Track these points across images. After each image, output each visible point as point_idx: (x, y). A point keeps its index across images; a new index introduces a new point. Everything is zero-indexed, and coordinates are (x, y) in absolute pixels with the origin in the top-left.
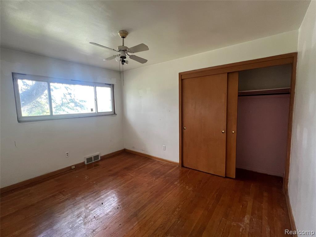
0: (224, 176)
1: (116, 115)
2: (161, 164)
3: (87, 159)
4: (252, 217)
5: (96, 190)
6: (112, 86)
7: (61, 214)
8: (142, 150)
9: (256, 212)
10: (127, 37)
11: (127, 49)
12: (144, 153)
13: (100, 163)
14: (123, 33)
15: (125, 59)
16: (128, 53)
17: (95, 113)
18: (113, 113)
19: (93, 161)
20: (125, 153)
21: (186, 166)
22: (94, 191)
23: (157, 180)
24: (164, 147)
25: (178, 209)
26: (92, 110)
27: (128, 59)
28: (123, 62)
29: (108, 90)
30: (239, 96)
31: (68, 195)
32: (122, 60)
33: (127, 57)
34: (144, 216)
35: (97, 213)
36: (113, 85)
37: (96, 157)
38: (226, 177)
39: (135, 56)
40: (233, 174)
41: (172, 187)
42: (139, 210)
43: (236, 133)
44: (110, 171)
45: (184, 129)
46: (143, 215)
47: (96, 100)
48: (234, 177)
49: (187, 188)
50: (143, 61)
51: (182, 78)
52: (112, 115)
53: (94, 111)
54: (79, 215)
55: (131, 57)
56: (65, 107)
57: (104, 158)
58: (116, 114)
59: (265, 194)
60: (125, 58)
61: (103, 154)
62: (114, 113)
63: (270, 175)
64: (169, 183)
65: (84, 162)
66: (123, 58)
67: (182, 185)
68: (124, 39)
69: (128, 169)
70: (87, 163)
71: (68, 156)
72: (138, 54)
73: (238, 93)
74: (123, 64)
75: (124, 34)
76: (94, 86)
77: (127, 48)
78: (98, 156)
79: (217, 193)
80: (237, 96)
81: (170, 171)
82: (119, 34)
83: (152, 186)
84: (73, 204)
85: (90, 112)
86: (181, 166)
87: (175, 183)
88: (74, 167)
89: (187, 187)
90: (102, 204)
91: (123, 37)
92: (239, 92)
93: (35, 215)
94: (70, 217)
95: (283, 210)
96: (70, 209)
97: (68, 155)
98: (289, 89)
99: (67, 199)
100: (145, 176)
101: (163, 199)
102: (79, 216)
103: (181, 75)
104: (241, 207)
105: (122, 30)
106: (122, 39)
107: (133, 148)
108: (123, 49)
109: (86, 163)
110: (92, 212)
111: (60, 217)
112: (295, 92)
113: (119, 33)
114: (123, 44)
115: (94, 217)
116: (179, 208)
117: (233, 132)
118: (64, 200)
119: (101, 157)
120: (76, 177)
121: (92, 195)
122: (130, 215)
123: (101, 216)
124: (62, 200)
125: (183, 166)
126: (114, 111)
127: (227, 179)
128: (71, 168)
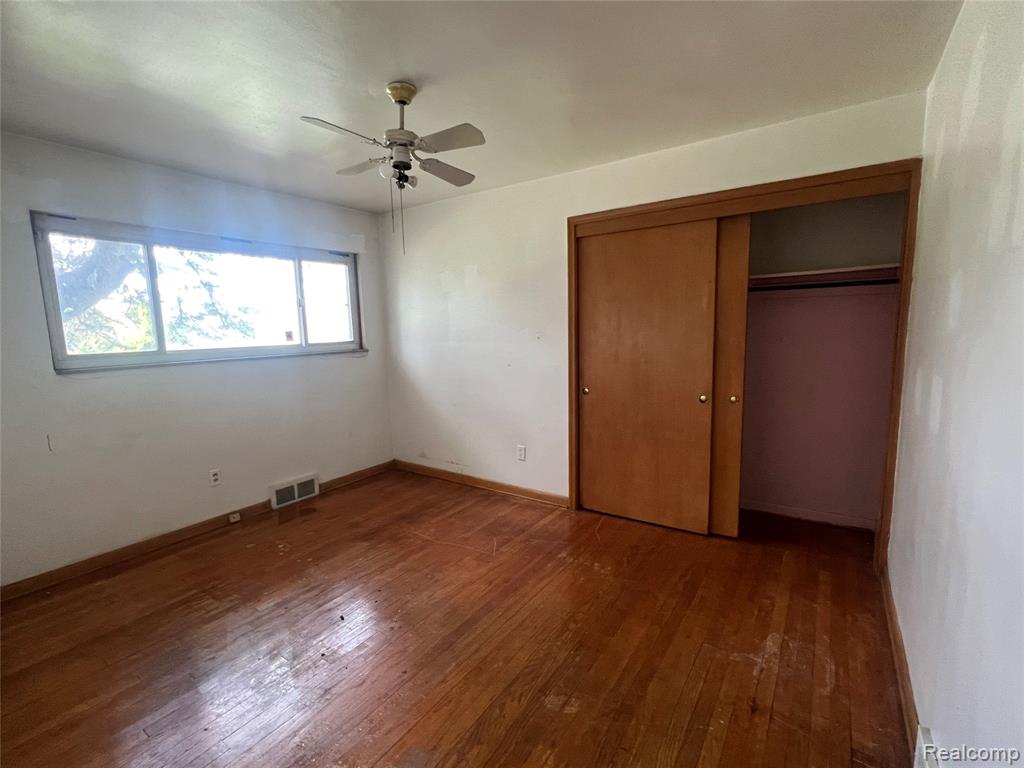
0: (706, 532)
1: (365, 354)
2: (515, 504)
3: (278, 492)
4: (786, 637)
5: (317, 583)
6: (352, 260)
7: (216, 652)
8: (452, 463)
9: (799, 626)
10: (414, 100)
11: (416, 141)
12: (459, 472)
13: (318, 505)
14: (402, 88)
15: (407, 173)
16: (417, 152)
17: (301, 345)
18: (355, 346)
19: (297, 500)
20: (397, 474)
21: (588, 508)
22: (313, 585)
23: (503, 549)
24: (520, 450)
25: (572, 626)
26: (289, 336)
27: (415, 170)
28: (403, 179)
29: (340, 272)
30: (750, 290)
31: (232, 598)
32: (400, 173)
33: (415, 164)
34: (474, 648)
35: (328, 645)
36: (355, 256)
37: (306, 486)
38: (711, 535)
39: (438, 161)
40: (731, 526)
41: (549, 565)
42: (459, 632)
43: (741, 402)
44: (357, 525)
45: (585, 393)
46: (469, 645)
47: (301, 305)
48: (735, 533)
49: (596, 568)
50: (461, 178)
51: (579, 235)
52: (353, 351)
53: (297, 340)
54: (275, 652)
55: (427, 165)
56: (189, 329)
57: (331, 489)
58: (367, 351)
59: (824, 577)
60: (408, 167)
61: (325, 478)
62: (360, 347)
63: (837, 527)
64: (541, 556)
65: (269, 501)
66: (402, 167)
67: (581, 560)
68: (406, 107)
69: (410, 518)
70: (278, 504)
71: (217, 483)
72: (449, 157)
73: (750, 280)
74: (401, 187)
75: (405, 93)
76: (294, 259)
77: (416, 137)
78: (311, 482)
79: (687, 579)
80: (746, 289)
81: (542, 522)
82: (389, 91)
83: (491, 564)
84: (251, 623)
85: (283, 342)
86: (574, 507)
87: (560, 556)
88: (237, 517)
89: (596, 564)
90: (342, 618)
91: (402, 102)
92: (753, 277)
93: (135, 657)
94: (245, 657)
95: (874, 616)
96: (243, 635)
97: (216, 480)
98: (896, 268)
99: (228, 610)
100: (466, 539)
101: (526, 600)
102: (276, 655)
103: (574, 224)
104: (756, 612)
105: (399, 78)
106: (398, 106)
107: (423, 455)
108: (404, 139)
109: (274, 505)
110: (315, 642)
111: (214, 658)
112: (914, 276)
113: (390, 89)
114: (402, 123)
115: (323, 655)
116: (576, 622)
117: (733, 398)
118: (220, 613)
119: (320, 486)
120: (249, 546)
121: (309, 595)
122: (433, 645)
123: (342, 652)
124: (213, 613)
125: (580, 507)
126: (358, 340)
127: (715, 541)
128: (228, 519)
